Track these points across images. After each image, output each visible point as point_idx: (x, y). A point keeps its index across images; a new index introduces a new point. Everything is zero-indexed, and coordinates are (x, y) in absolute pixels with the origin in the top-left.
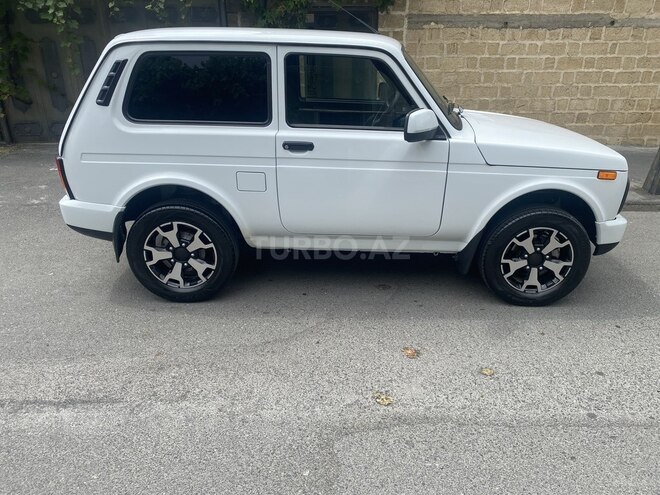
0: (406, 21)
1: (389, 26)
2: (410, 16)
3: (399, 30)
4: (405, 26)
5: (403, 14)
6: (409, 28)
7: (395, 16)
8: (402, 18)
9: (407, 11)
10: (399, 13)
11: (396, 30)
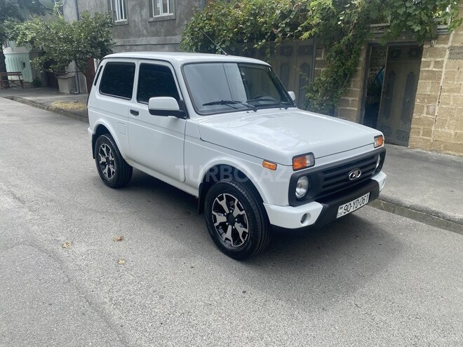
0: (448, 52)
1: (431, 56)
2: (452, 48)
3: (440, 59)
4: (447, 56)
5: (446, 46)
6: (450, 58)
7: (438, 48)
8: (444, 50)
9: (450, 44)
10: (442, 46)
11: (438, 60)
